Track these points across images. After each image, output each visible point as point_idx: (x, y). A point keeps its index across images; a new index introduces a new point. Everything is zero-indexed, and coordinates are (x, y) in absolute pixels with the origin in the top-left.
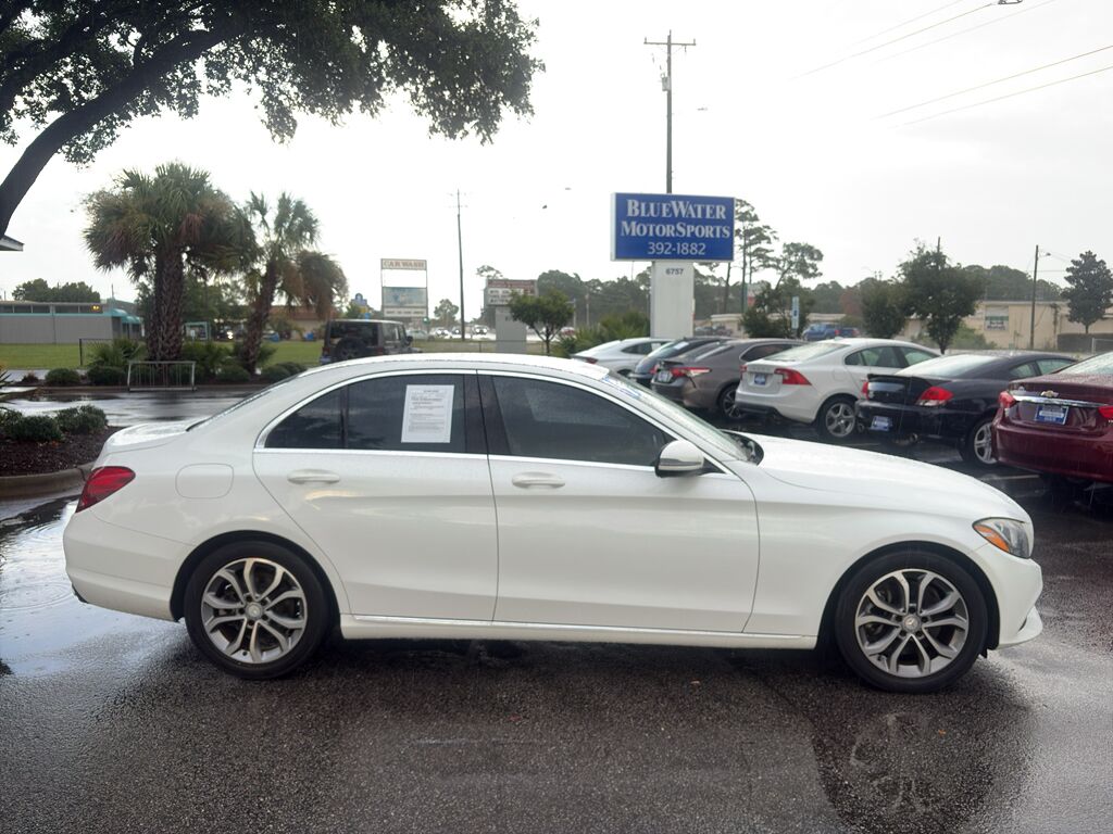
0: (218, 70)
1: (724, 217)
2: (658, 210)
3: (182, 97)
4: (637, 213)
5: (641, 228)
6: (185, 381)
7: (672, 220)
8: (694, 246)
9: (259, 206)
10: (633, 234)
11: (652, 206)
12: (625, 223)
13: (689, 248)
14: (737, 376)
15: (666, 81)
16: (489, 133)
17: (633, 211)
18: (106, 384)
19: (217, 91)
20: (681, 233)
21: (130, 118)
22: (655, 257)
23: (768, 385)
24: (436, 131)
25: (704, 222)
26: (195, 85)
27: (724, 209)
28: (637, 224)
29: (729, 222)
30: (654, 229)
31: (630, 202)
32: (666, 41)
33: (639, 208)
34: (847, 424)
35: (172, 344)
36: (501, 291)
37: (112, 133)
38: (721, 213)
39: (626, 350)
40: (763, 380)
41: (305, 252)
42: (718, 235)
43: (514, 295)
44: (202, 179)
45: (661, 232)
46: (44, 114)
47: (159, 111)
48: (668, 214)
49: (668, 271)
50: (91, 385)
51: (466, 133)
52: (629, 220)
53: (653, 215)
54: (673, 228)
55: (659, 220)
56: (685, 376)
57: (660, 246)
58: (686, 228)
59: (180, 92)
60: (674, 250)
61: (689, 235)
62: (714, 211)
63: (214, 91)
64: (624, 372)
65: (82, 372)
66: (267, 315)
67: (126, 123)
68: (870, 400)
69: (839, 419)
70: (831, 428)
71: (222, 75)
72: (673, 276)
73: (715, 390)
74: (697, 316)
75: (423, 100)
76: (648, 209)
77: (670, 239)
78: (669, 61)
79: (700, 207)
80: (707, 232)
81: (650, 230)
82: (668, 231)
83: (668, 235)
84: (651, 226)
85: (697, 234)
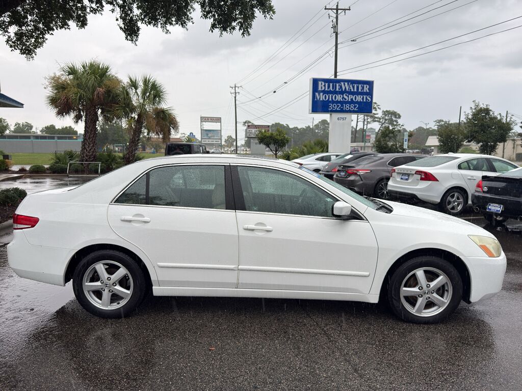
1: (368, 91)
2: (335, 87)
3: (79, 17)
4: (323, 89)
5: (326, 96)
6: (96, 172)
7: (342, 93)
8: (352, 106)
9: (134, 85)
10: (321, 99)
11: (331, 84)
12: (317, 94)
13: (350, 107)
14: (388, 174)
15: (335, 27)
16: (247, 28)
17: (322, 87)
18: (59, 173)
19: (95, 10)
20: (345, 99)
21: (53, 30)
22: (332, 111)
23: (409, 181)
24: (216, 28)
25: (358, 93)
26: (84, 8)
27: (368, 87)
28: (323, 95)
29: (370, 93)
30: (332, 97)
31: (320, 83)
32: (335, 8)
33: (325, 86)
34: (458, 205)
35: (91, 154)
36: (253, 130)
37: (43, 38)
38: (366, 89)
39: (317, 159)
40: (407, 178)
42: (365, 101)
43: (260, 132)
44: (106, 70)
45: (335, 99)
46: (7, 27)
47: (69, 26)
48: (339, 89)
49: (338, 119)
50: (50, 173)
51: (234, 28)
52: (319, 92)
53: (332, 90)
54: (342, 96)
55: (335, 92)
56: (356, 174)
57: (335, 106)
58: (348, 97)
59: (77, 13)
60: (342, 108)
61: (350, 100)
62: (363, 88)
63: (94, 11)
64: (317, 171)
65: (46, 166)
66: (138, 140)
67: (50, 32)
68: (484, 192)
69: (454, 202)
70: (450, 207)
72: (341, 121)
73: (374, 182)
74: (352, 142)
76: (329, 87)
77: (340, 102)
78: (337, 18)
79: (355, 86)
80: (359, 98)
81: (330, 97)
82: (339, 98)
83: (339, 100)
84: (330, 95)
85: (354, 99)
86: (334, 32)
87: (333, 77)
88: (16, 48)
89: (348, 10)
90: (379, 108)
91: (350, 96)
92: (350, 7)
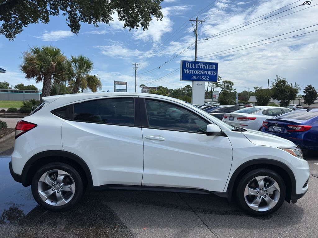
0: (55, 7)
1: (215, 69)
2: (195, 66)
4: (188, 67)
5: (190, 71)
7: (199, 69)
8: (206, 77)
10: (187, 73)
11: (193, 64)
12: (185, 70)
13: (204, 78)
15: (196, 31)
16: (146, 26)
18: (25, 113)
20: (202, 73)
22: (194, 80)
25: (209, 70)
26: (47, 12)
28: (188, 70)
31: (187, 63)
32: (196, 20)
33: (189, 65)
36: (146, 90)
37: (21, 29)
38: (214, 67)
41: (88, 75)
42: (213, 74)
43: (151, 91)
44: (57, 51)
45: (196, 73)
48: (198, 67)
49: (197, 84)
50: (21, 113)
52: (186, 69)
53: (193, 67)
54: (199, 72)
55: (195, 69)
57: (195, 77)
58: (203, 72)
59: (43, 14)
60: (199, 78)
61: (204, 74)
62: (212, 67)
63: (53, 14)
65: (18, 109)
67: (26, 25)
71: (56, 9)
72: (199, 86)
74: (205, 99)
75: (122, 15)
76: (192, 66)
77: (198, 75)
78: (197, 26)
79: (207, 65)
80: (210, 73)
81: (193, 72)
82: (198, 72)
83: (198, 73)
84: (193, 71)
85: (207, 74)
86: (195, 34)
87: (194, 60)
88: (3, 33)
89: (203, 21)
90: (221, 79)
91: (204, 71)
92: (204, 20)
